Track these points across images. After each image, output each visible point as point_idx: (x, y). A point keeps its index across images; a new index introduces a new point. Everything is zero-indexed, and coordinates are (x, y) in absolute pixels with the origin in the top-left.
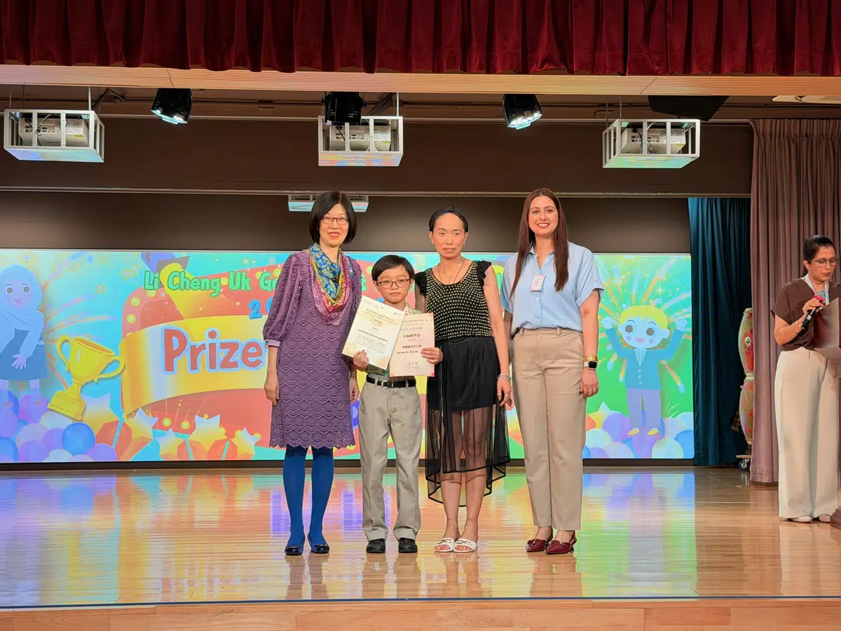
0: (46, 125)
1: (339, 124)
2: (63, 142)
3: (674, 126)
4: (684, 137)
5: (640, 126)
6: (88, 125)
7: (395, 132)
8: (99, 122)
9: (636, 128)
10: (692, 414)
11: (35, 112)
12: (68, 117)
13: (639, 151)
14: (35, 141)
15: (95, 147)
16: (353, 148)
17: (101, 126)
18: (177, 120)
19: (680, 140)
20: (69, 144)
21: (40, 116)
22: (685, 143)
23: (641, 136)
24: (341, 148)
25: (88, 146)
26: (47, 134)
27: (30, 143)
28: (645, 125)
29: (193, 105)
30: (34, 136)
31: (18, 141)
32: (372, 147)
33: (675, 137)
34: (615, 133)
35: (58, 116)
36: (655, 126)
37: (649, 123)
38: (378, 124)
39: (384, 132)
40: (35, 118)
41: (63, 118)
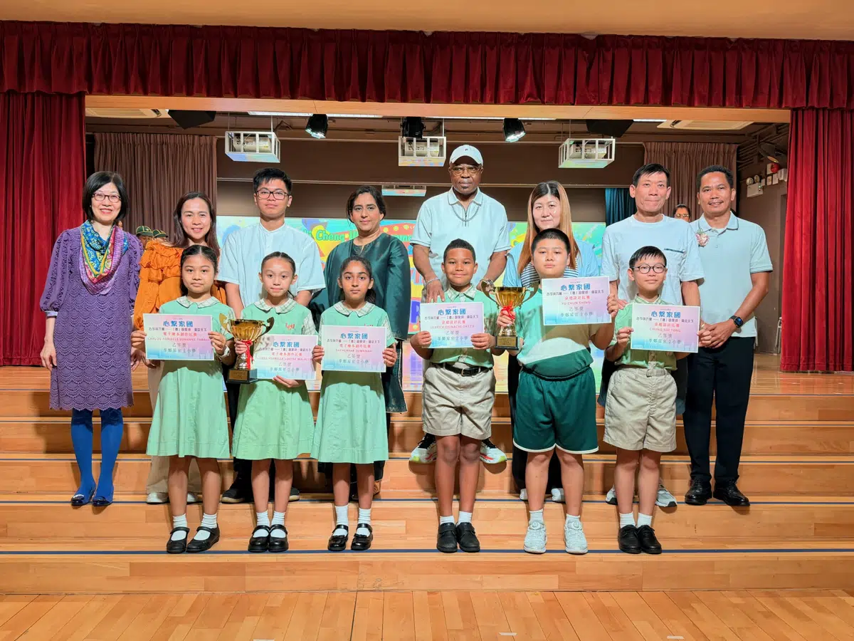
0: (248, 140)
1: (410, 142)
2: (258, 150)
3: (601, 143)
4: (606, 149)
5: (581, 143)
6: (271, 141)
7: (441, 146)
8: (277, 140)
9: (578, 144)
11: (242, 133)
12: (260, 136)
13: (579, 158)
14: (242, 149)
15: (275, 154)
16: (418, 155)
17: (278, 142)
18: (319, 136)
19: (604, 151)
20: (261, 151)
21: (245, 135)
22: (606, 152)
23: (581, 149)
24: (412, 155)
25: (271, 152)
26: (248, 146)
28: (584, 142)
29: (328, 132)
30: (241, 146)
31: (233, 149)
32: (429, 154)
33: (600, 149)
34: (566, 147)
35: (254, 135)
36: (589, 143)
37: (586, 141)
38: (432, 141)
39: (436, 145)
40: (242, 136)
41: (257, 137)
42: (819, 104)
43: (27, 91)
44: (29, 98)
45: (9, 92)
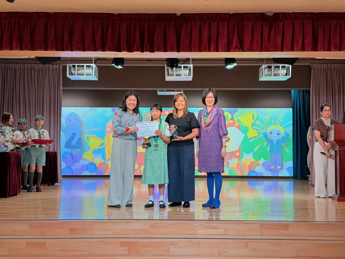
0: (80, 69)
2: (85, 74)
6: (93, 68)
8: (96, 68)
9: (270, 67)
10: (292, 161)
15: (95, 76)
16: (177, 75)
17: (97, 69)
18: (120, 67)
20: (87, 75)
22: (286, 72)
23: (271, 70)
24: (172, 75)
25: (93, 75)
26: (80, 72)
27: (75, 75)
28: (273, 66)
30: (76, 72)
31: (71, 74)
32: (183, 75)
33: (283, 70)
34: (263, 69)
35: (83, 66)
36: (276, 67)
37: (274, 66)
38: (184, 67)
39: (187, 69)
40: (76, 67)
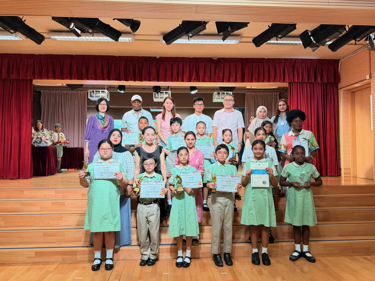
0: (97, 93)
1: (158, 93)
3: (226, 93)
5: (220, 93)
7: (169, 95)
9: (219, 94)
11: (95, 90)
12: (102, 91)
13: (220, 98)
14: (95, 96)
16: (161, 98)
17: (109, 93)
18: (122, 92)
21: (96, 91)
24: (158, 98)
26: (97, 95)
27: (94, 97)
29: (126, 89)
30: (94, 95)
31: (91, 96)
34: (215, 95)
35: (99, 91)
38: (165, 93)
39: (167, 94)
40: (95, 92)
41: (100, 92)
42: (297, 81)
43: (11, 78)
44: (12, 80)
45: (4, 78)
